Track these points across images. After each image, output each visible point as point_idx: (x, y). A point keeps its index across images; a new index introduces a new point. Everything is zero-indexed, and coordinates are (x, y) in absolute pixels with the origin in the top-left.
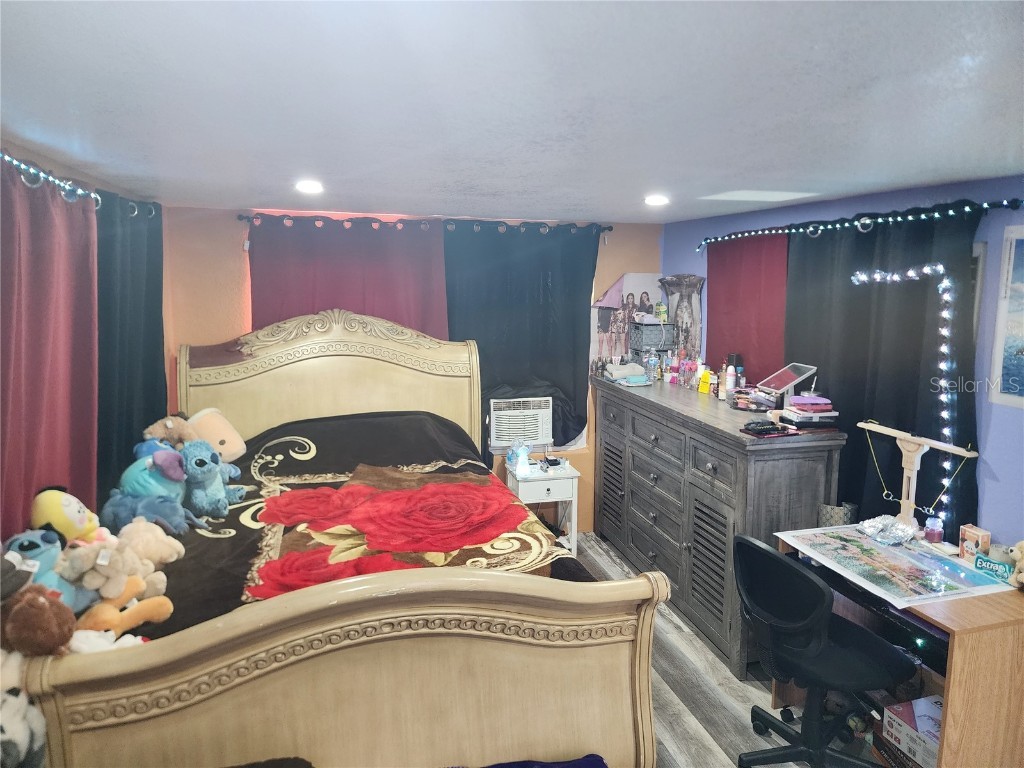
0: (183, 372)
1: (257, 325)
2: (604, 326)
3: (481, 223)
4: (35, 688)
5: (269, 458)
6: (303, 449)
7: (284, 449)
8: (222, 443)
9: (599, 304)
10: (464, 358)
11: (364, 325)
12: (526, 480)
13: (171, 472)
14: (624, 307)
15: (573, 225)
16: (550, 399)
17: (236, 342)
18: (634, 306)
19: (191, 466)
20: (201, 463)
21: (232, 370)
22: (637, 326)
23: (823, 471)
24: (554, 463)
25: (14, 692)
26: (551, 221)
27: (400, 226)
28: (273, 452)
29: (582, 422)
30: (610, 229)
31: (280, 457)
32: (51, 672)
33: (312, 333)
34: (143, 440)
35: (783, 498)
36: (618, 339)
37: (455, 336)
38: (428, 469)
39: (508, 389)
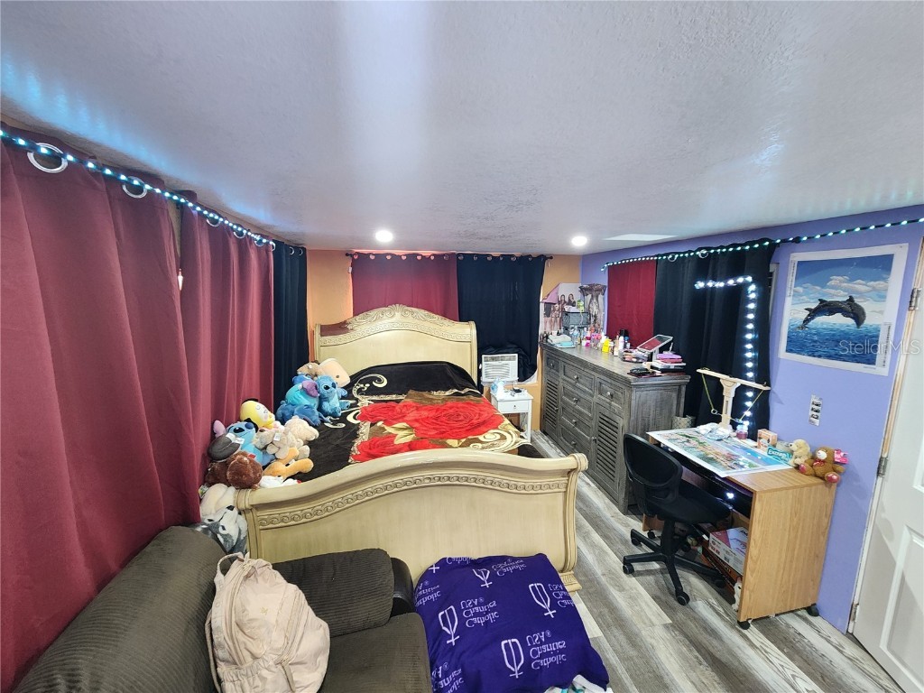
0: (317, 339)
1: (356, 313)
2: (548, 314)
3: (477, 255)
4: (242, 506)
5: (362, 386)
6: (380, 381)
7: (370, 380)
8: (338, 377)
9: (545, 301)
10: (468, 331)
11: (413, 313)
12: (502, 401)
13: (311, 392)
14: (559, 302)
15: (530, 256)
16: (516, 355)
17: (345, 323)
18: (565, 302)
19: (322, 388)
20: (327, 388)
21: (341, 338)
22: (567, 314)
23: (676, 397)
24: (518, 391)
25: (231, 508)
26: (517, 254)
27: (432, 258)
28: (364, 382)
29: (534, 368)
30: (551, 258)
31: (368, 385)
32: (250, 498)
33: (385, 317)
34: (297, 375)
35: (651, 413)
36: (556, 321)
37: (463, 318)
38: (448, 393)
39: (492, 349)
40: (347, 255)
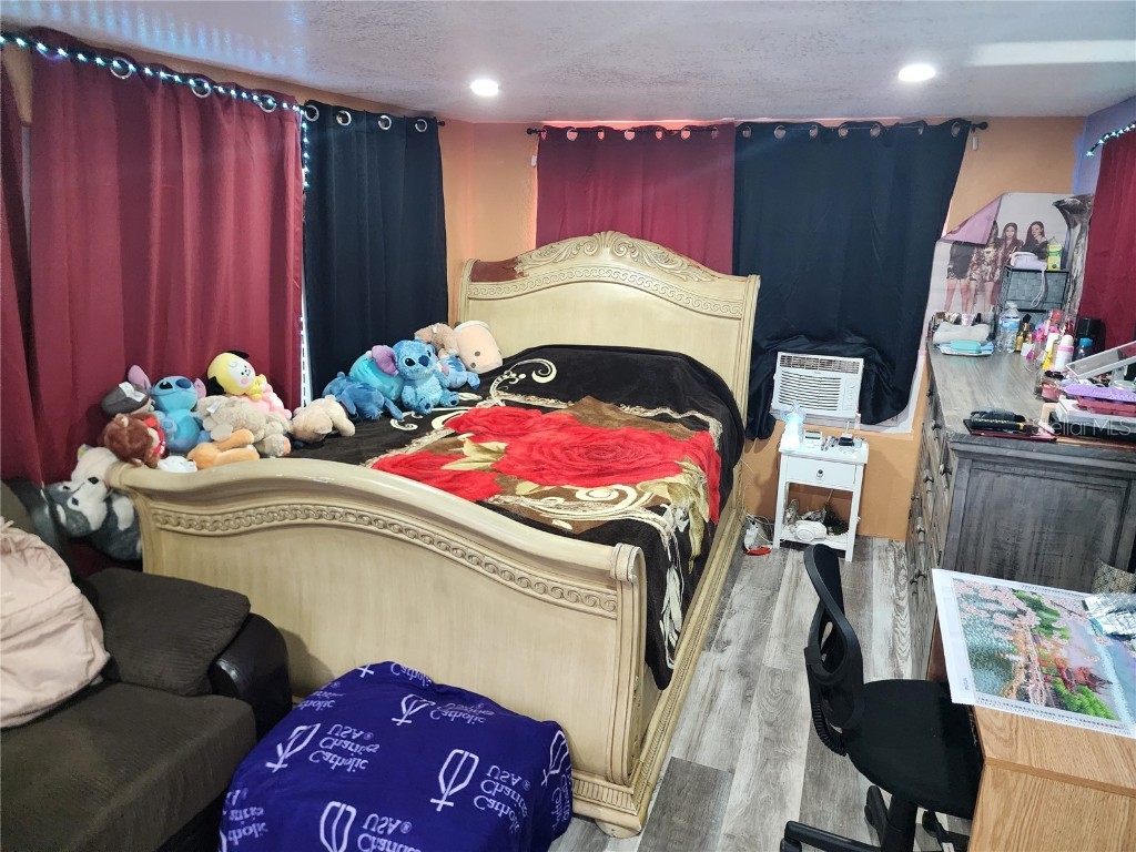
0: (464, 286)
1: (541, 242)
2: (959, 268)
3: (786, 125)
5: (514, 375)
6: (545, 372)
7: (528, 369)
8: (477, 354)
10: (744, 293)
11: (633, 249)
12: (790, 454)
13: (383, 366)
14: (997, 244)
15: (922, 123)
16: (861, 361)
17: (514, 261)
18: (1016, 242)
19: (402, 363)
20: (410, 363)
21: (505, 288)
24: (846, 442)
25: (94, 480)
26: (888, 119)
27: (685, 135)
28: (518, 371)
30: (984, 126)
31: (523, 376)
33: (581, 255)
36: (981, 289)
37: (738, 270)
38: (651, 413)
39: (803, 339)
40: (530, 131)
